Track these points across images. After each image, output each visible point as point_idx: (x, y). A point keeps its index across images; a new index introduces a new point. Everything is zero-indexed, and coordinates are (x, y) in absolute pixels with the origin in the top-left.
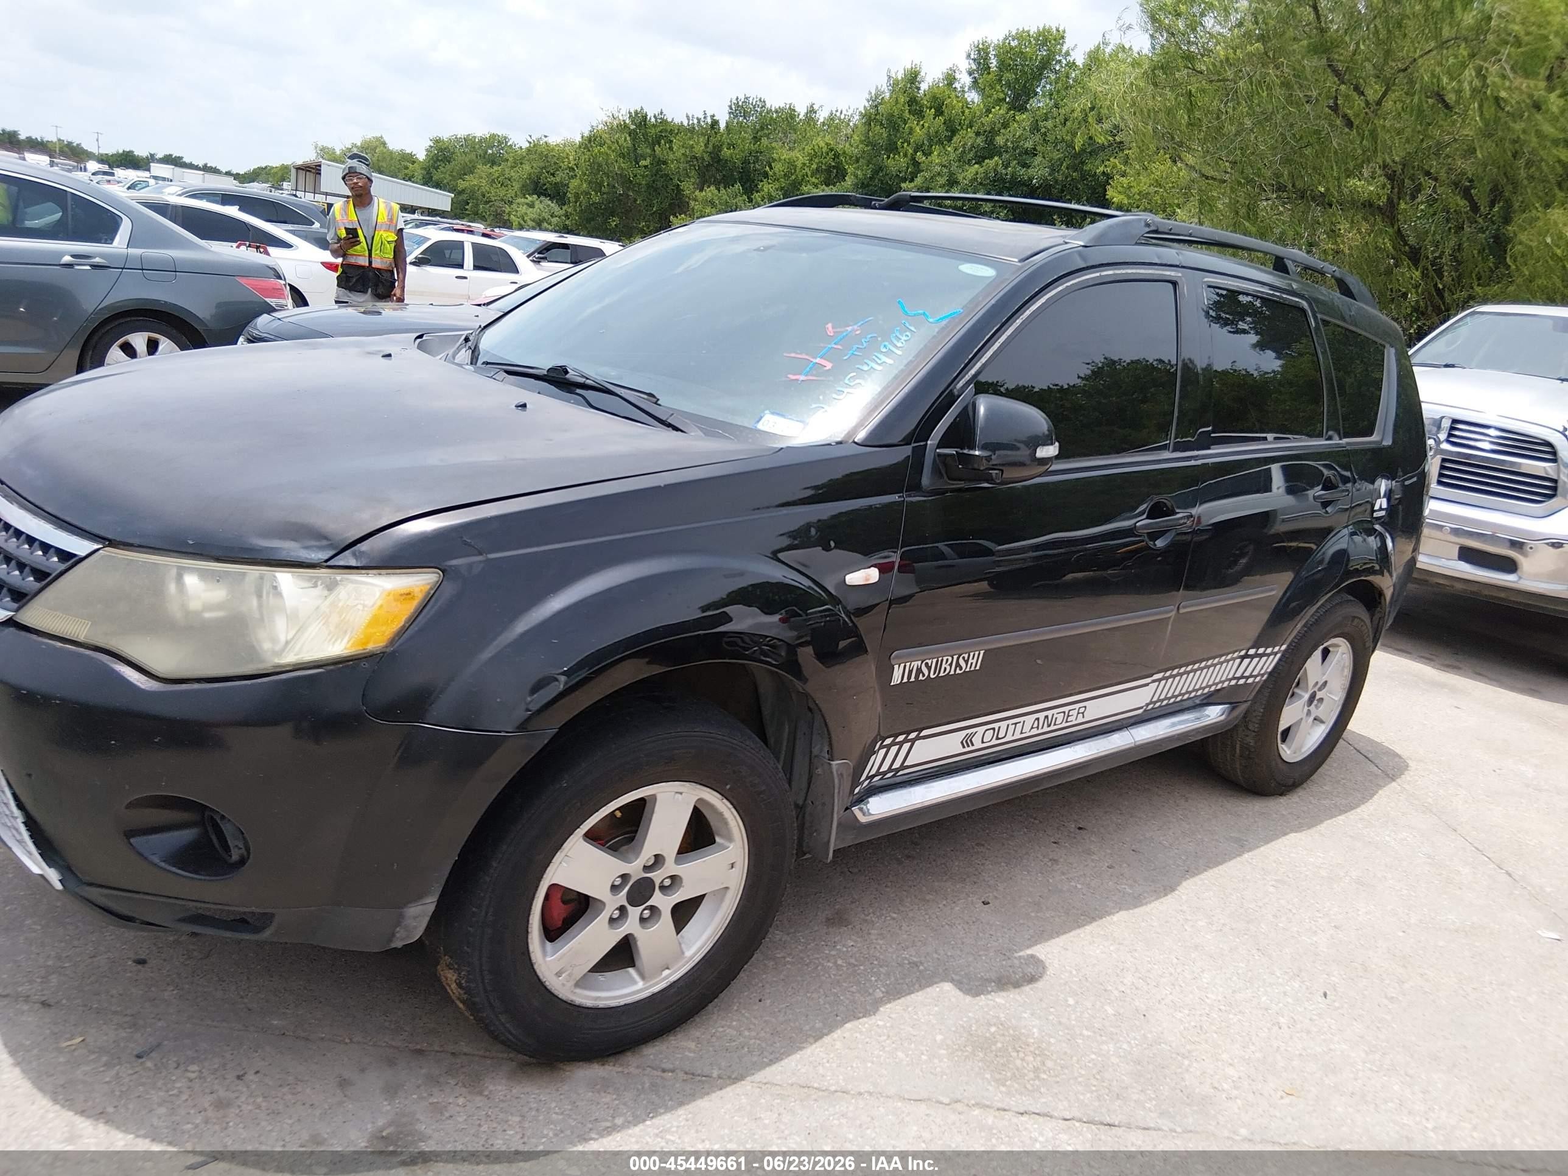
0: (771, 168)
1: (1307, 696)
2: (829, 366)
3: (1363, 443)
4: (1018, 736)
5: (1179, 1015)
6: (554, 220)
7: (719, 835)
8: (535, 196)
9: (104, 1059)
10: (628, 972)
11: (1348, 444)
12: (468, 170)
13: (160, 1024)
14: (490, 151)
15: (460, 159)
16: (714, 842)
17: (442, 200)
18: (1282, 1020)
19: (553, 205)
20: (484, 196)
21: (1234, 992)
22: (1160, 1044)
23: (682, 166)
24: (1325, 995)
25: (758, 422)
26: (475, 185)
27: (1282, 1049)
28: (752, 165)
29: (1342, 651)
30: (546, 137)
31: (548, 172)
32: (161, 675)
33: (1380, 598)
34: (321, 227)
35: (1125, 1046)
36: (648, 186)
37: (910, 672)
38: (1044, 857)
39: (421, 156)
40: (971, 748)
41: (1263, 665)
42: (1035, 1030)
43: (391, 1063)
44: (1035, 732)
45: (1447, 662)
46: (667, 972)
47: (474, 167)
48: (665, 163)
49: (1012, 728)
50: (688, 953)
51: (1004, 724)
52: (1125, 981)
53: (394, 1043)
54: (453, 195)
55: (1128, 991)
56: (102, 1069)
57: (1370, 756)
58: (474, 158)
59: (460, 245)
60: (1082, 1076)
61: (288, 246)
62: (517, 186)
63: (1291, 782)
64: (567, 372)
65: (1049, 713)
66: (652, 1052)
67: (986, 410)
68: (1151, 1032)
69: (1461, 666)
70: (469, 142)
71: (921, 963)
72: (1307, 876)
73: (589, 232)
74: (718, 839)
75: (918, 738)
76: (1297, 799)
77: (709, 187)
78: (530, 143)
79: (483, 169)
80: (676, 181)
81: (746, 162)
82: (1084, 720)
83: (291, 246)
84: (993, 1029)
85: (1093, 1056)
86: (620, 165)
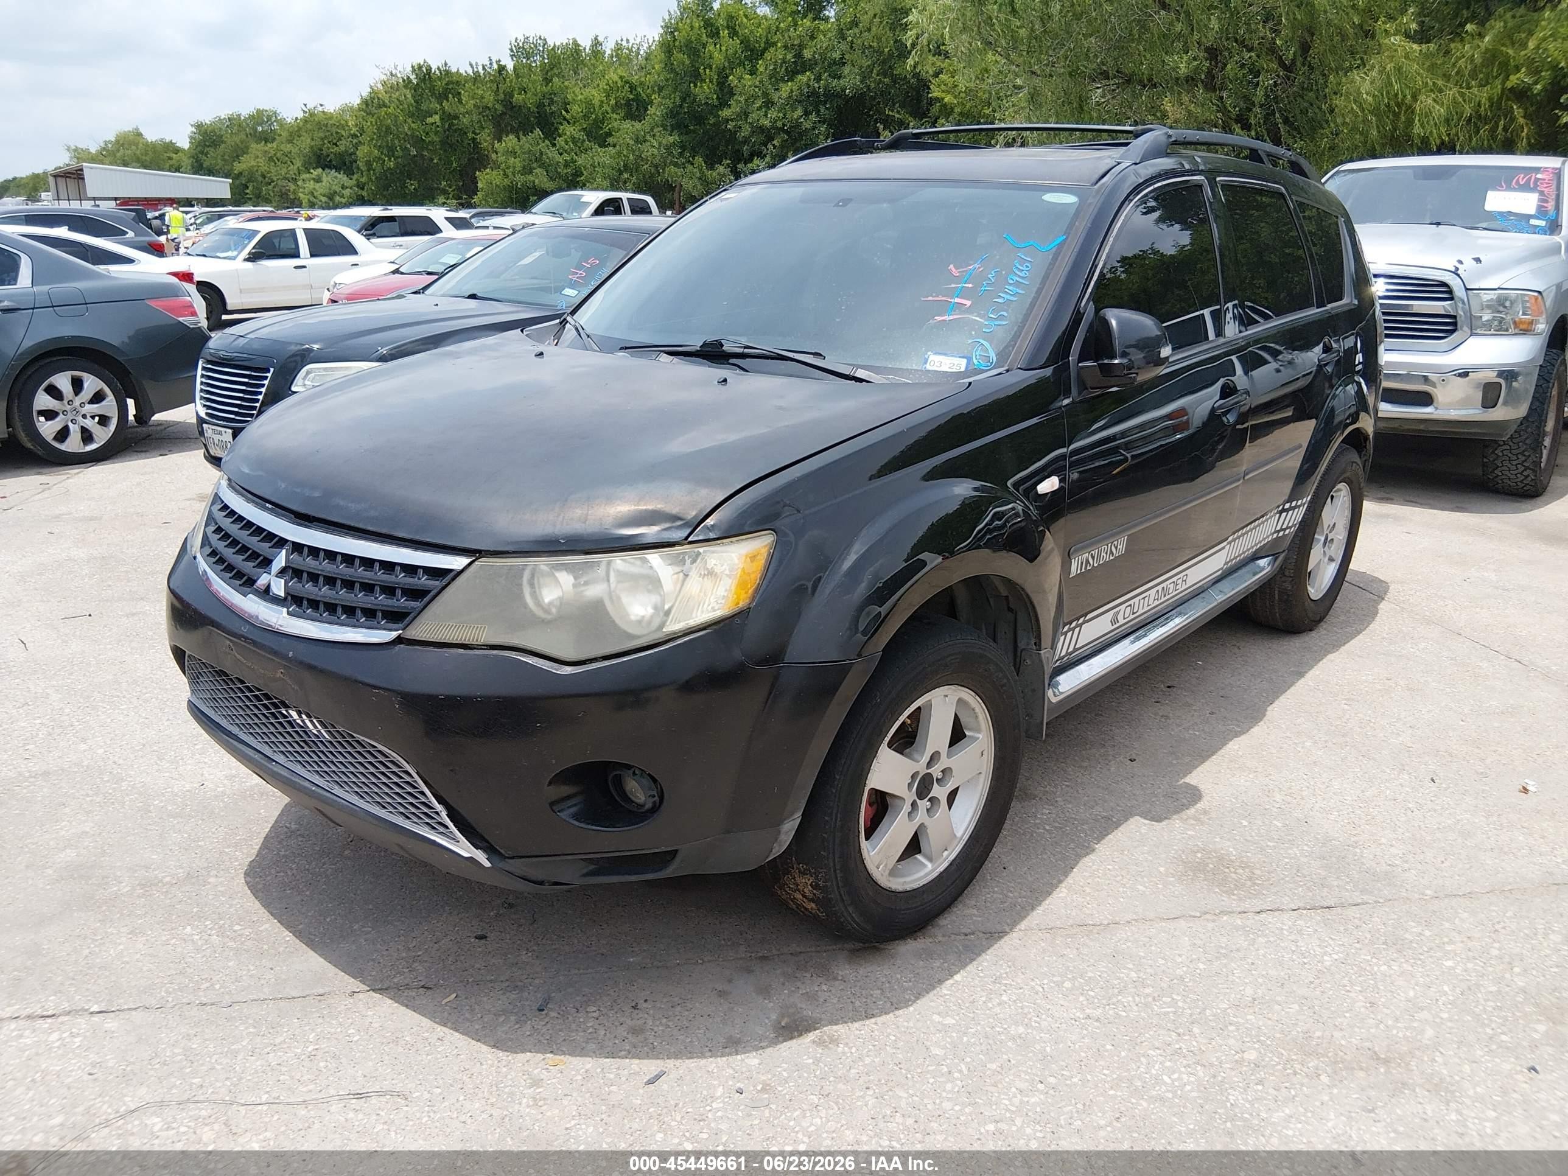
0: (567, 111)
1: (1323, 539)
2: (968, 303)
3: (1338, 307)
4: (1146, 609)
5: (1332, 817)
6: (347, 192)
7: (970, 730)
8: (320, 170)
9: (513, 1018)
10: (916, 858)
11: (1332, 309)
12: (239, 152)
13: (537, 981)
14: (260, 129)
15: (231, 141)
16: (965, 736)
17: (221, 187)
18: (1410, 806)
19: (339, 176)
20: (264, 177)
21: (1363, 792)
22: (1331, 841)
23: (475, 117)
24: (1433, 780)
25: (926, 363)
26: (253, 166)
27: (1423, 826)
28: (548, 109)
29: (1342, 494)
30: (321, 105)
31: (329, 142)
32: (568, 660)
33: (1365, 442)
34: (136, 235)
35: (1306, 848)
36: (443, 143)
37: (1082, 563)
38: (1155, 714)
39: (184, 143)
40: (1118, 625)
41: (1296, 516)
42: (1231, 850)
43: (749, 971)
44: (1157, 603)
45: (1379, 496)
46: (946, 853)
47: (247, 148)
48: (456, 117)
49: (1142, 601)
50: (959, 834)
51: (1136, 600)
52: (1278, 800)
53: (739, 956)
54: (231, 181)
55: (1283, 807)
56: (517, 1027)
57: (1361, 585)
58: (245, 137)
59: (292, 233)
60: (1287, 876)
61: (129, 261)
62: (298, 163)
63: (1318, 618)
64: (722, 345)
65: (1164, 585)
66: (946, 922)
67: (1118, 323)
68: (1319, 834)
69: (1391, 497)
70: (234, 122)
71: (1113, 816)
72: (1367, 691)
73: (387, 201)
74: (967, 733)
75: (1085, 622)
76: (1325, 632)
77: (507, 136)
78: (305, 112)
79: (256, 148)
80: (470, 135)
81: (540, 105)
82: (1187, 586)
83: (133, 261)
84: (1199, 855)
85: (1287, 860)
86: (410, 126)
